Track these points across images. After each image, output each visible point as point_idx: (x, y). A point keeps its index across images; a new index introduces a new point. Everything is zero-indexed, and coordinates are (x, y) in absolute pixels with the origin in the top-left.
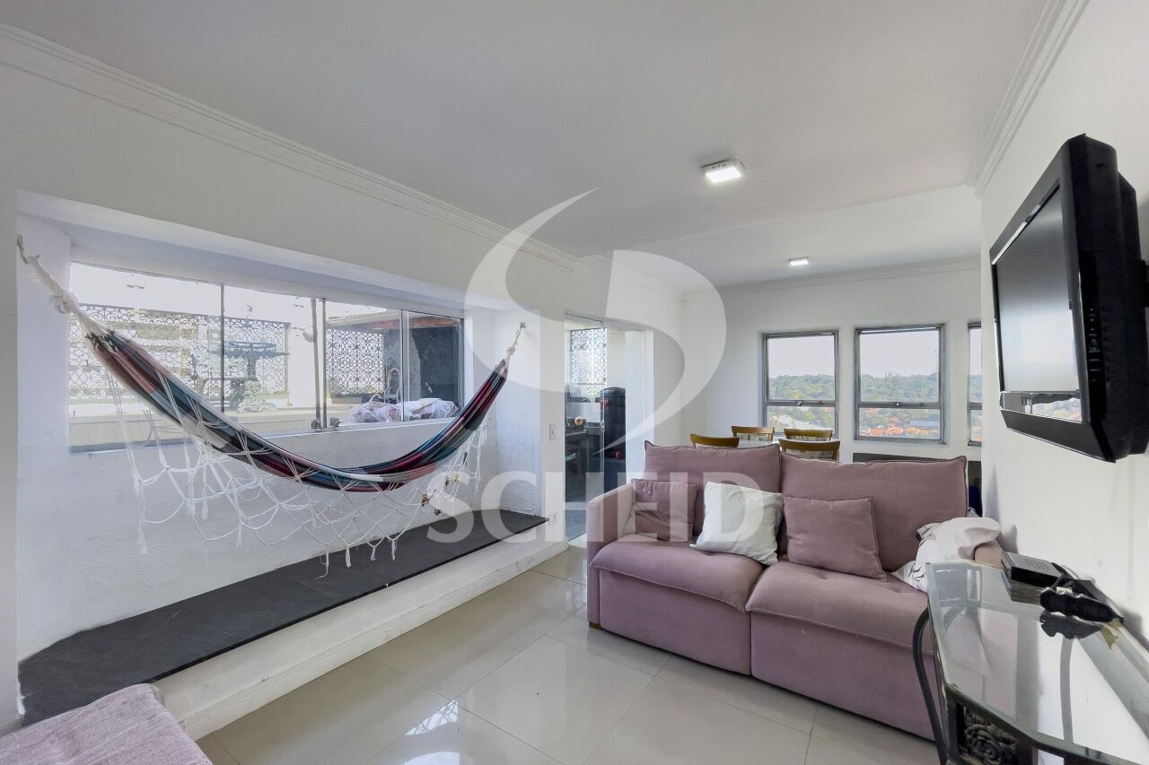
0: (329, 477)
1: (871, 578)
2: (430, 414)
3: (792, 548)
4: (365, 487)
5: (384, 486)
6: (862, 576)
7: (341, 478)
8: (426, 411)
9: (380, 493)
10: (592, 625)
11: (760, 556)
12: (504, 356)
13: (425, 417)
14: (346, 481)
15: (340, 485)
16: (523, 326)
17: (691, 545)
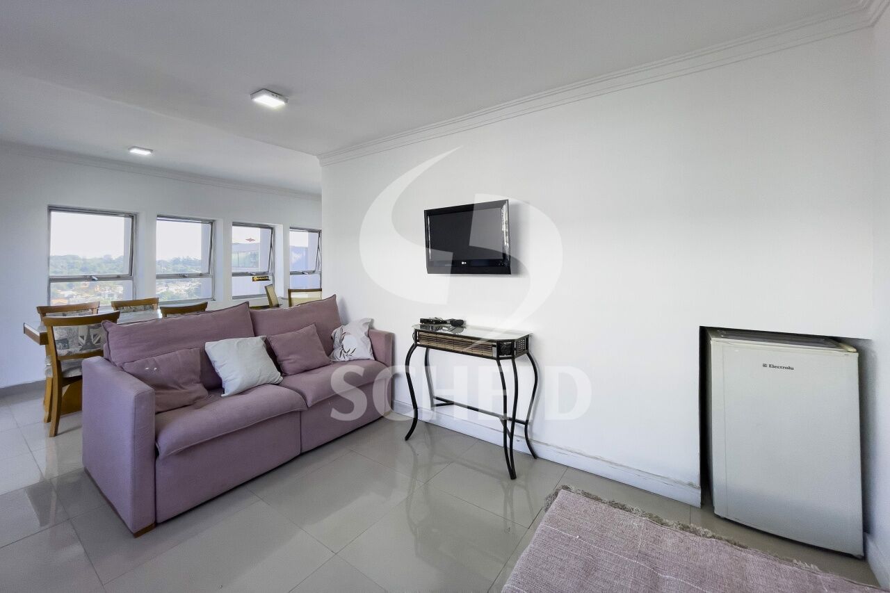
3: (287, 366)
6: (324, 366)
10: (139, 533)
11: (275, 379)
17: (223, 395)
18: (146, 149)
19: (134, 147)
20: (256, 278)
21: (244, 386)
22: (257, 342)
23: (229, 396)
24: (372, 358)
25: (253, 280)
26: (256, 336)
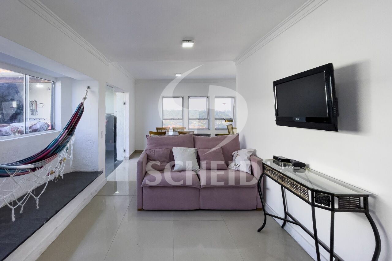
0: (4, 171)
1: (225, 170)
2: (37, 129)
4: (25, 172)
5: (34, 170)
7: (10, 169)
8: (34, 127)
9: (33, 173)
10: (139, 210)
11: (195, 169)
12: (82, 101)
13: (35, 131)
14: (12, 171)
15: (9, 173)
16: (89, 87)
17: (173, 170)
18: (179, 74)
19: (176, 74)
20: (227, 121)
21: (180, 169)
22: (192, 150)
23: (175, 171)
24: (250, 173)
25: (226, 122)
26: (194, 147)
